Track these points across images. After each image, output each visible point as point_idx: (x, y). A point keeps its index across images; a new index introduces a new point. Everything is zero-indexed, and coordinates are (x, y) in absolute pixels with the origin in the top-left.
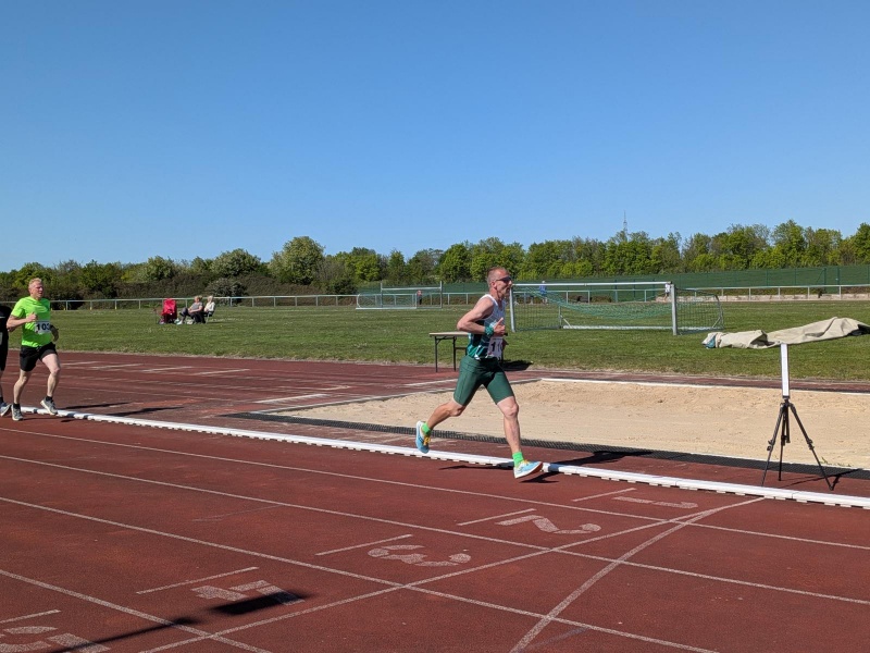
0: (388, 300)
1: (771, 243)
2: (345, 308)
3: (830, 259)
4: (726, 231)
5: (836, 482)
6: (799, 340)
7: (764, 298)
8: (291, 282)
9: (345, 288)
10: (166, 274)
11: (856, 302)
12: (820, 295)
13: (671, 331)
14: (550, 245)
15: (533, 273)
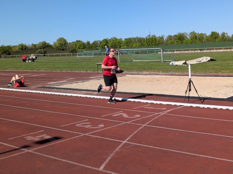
0: (86, 54)
1: (188, 37)
2: (74, 57)
3: (204, 41)
4: (177, 34)
5: (203, 101)
6: (195, 63)
7: (186, 52)
8: (59, 50)
9: (74, 51)
10: (24, 48)
11: (210, 52)
12: (201, 51)
13: (161, 61)
14: (130, 39)
15: (125, 46)
